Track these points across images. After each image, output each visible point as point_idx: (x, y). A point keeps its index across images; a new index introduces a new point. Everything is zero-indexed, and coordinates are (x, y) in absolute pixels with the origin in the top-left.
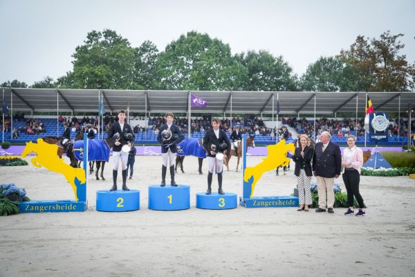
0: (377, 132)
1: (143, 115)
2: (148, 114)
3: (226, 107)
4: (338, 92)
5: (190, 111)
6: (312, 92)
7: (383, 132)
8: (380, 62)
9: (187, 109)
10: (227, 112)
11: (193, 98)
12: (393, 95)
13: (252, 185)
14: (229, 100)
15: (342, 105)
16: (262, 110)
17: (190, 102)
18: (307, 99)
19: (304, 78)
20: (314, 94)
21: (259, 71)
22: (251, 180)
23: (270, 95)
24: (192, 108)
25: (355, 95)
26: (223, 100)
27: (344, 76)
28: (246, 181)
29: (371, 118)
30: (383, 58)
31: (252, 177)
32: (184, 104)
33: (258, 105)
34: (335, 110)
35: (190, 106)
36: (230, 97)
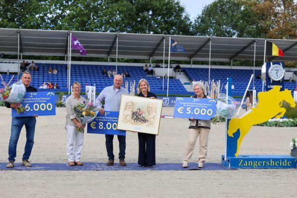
0: (273, 81)
1: (15, 57)
2: (20, 56)
3: (110, 50)
4: (234, 37)
5: (70, 55)
6: (207, 36)
7: (279, 81)
8: (279, 6)
9: (66, 52)
10: (112, 56)
11: (74, 39)
12: (293, 43)
13: (238, 141)
14: (114, 42)
15: (239, 52)
16: (151, 55)
17: (70, 44)
18: (202, 44)
19: (200, 20)
20: (209, 40)
21: (148, 11)
22: (237, 134)
23: (160, 39)
24: (73, 51)
25: (253, 42)
26: (108, 43)
27: (242, 18)
28: (231, 135)
29: (268, 66)
30: (281, 3)
31: (238, 130)
32: (62, 46)
33: (148, 49)
34: (231, 57)
35: (70, 49)
36: (116, 39)
